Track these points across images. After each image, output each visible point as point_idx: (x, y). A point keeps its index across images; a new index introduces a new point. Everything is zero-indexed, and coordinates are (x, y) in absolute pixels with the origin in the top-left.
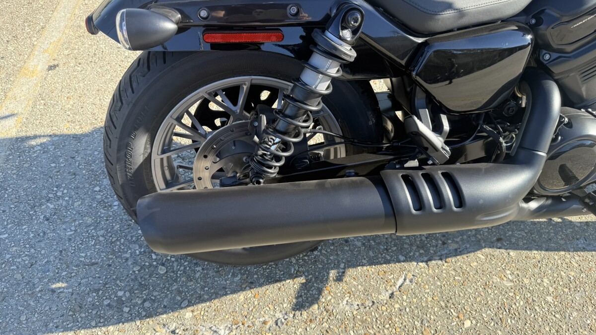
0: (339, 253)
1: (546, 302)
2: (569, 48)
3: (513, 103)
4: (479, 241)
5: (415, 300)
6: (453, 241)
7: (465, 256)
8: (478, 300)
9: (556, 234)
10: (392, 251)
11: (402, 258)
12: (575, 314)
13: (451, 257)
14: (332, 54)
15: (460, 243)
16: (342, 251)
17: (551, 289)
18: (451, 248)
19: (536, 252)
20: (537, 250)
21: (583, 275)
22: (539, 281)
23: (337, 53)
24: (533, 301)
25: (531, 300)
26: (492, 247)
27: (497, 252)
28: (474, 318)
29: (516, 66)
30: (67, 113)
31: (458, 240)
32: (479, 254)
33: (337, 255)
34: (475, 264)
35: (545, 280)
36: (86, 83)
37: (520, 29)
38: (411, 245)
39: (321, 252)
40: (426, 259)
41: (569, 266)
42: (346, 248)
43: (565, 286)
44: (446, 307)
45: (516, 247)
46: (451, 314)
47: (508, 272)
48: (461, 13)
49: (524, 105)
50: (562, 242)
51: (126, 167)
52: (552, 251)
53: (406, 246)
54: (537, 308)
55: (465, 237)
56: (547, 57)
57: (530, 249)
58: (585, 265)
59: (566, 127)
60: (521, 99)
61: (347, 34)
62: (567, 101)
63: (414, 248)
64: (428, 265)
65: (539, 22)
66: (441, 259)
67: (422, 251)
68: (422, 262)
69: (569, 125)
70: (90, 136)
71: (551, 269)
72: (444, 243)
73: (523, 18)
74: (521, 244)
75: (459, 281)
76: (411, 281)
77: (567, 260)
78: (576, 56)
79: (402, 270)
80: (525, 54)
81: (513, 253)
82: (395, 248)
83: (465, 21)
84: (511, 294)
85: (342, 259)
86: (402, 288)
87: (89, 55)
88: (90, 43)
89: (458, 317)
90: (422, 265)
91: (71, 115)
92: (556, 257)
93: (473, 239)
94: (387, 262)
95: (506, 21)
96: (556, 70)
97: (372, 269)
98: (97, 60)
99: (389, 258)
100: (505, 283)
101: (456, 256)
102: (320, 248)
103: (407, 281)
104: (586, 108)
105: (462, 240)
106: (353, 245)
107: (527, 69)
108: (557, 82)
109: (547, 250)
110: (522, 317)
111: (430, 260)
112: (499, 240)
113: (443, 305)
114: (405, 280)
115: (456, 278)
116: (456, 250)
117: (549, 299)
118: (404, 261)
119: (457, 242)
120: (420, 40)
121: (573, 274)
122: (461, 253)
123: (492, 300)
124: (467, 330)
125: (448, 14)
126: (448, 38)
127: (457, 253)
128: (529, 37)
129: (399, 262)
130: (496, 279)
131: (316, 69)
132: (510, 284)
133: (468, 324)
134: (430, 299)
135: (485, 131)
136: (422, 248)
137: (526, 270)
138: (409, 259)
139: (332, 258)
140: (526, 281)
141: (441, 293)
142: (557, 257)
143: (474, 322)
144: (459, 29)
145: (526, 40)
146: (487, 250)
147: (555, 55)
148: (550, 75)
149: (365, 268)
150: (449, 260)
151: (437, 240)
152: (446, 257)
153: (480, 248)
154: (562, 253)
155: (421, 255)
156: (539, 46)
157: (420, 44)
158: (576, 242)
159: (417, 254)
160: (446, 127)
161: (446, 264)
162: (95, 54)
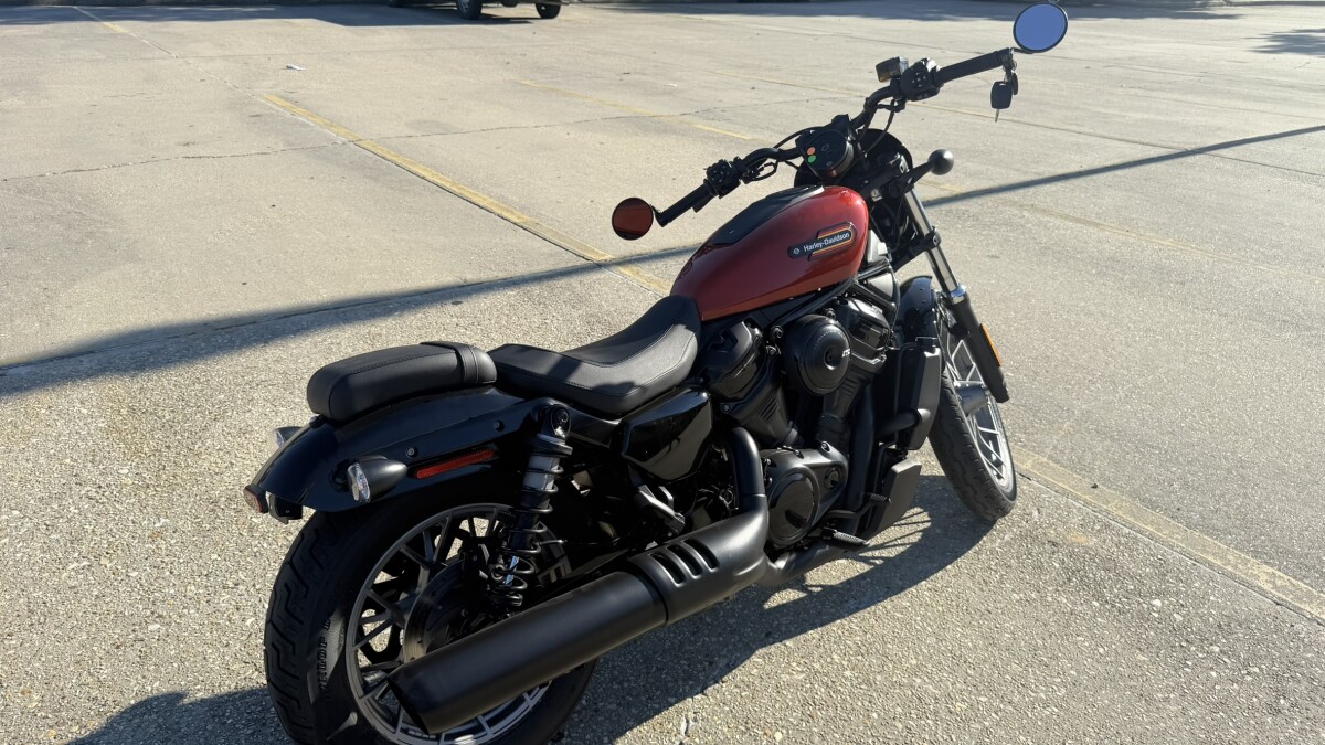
0: (594, 727)
1: (846, 679)
2: (741, 395)
3: (715, 461)
4: (748, 644)
5: (710, 738)
6: (720, 656)
7: (740, 667)
8: (777, 706)
9: (823, 605)
10: (658, 697)
11: (672, 700)
12: (879, 677)
13: (726, 674)
14: (551, 451)
15: (729, 655)
16: (596, 724)
17: (845, 663)
18: (721, 665)
19: (812, 632)
20: (812, 629)
21: (869, 636)
22: (829, 660)
23: (559, 450)
24: (833, 682)
25: (830, 683)
26: (764, 645)
27: (772, 649)
28: (783, 727)
29: (703, 425)
30: (39, 715)
31: (724, 653)
32: (754, 658)
33: (593, 731)
34: (756, 670)
35: (835, 656)
36: (43, 659)
37: (694, 390)
38: (676, 681)
39: (569, 736)
40: (699, 689)
41: (851, 633)
42: (600, 719)
43: (857, 654)
44: (748, 729)
45: (789, 636)
46: (756, 735)
47: (794, 664)
48: (644, 388)
49: (726, 459)
50: (833, 611)
51: (319, 673)
52: (827, 624)
53: (670, 685)
54: (840, 688)
55: (730, 647)
56: (727, 408)
57: (804, 631)
58: (865, 625)
59: (772, 469)
60: (721, 453)
61: (559, 431)
62: (763, 444)
63: (681, 683)
64: (705, 695)
65: (707, 380)
66: (717, 682)
67: (691, 683)
68: (697, 694)
69: (773, 465)
70: (109, 732)
71: (835, 643)
72: (711, 663)
73: (693, 379)
74: (793, 629)
75: (748, 697)
76: (695, 720)
77: (846, 627)
78: (751, 400)
79: (679, 713)
80: (708, 411)
81: (789, 643)
82: (659, 693)
83: (648, 395)
84: (809, 686)
85: (602, 733)
86: (689, 732)
87: (18, 616)
88: (8, 597)
89: (766, 734)
90: (699, 697)
91: (50, 716)
92: (835, 629)
93: (740, 645)
94: (658, 712)
95: (681, 386)
96: (739, 417)
97: (644, 728)
98: (42, 618)
99: (657, 707)
100: (796, 677)
101: (731, 671)
102: (566, 733)
103: (692, 723)
104: (781, 445)
105: (729, 651)
106: (607, 711)
107: (715, 423)
108: (745, 427)
109: (822, 625)
110: (830, 703)
111: (706, 688)
112: (768, 635)
113: (743, 728)
114: (688, 722)
115: (743, 694)
116: (728, 665)
117: (848, 673)
118: (677, 702)
119: (725, 656)
120: (616, 422)
121: (858, 638)
122: (735, 667)
123: (791, 701)
124: (781, 742)
125: (633, 392)
126: (638, 414)
127: (730, 667)
128: (705, 395)
129: (672, 705)
130: (785, 677)
131: (541, 471)
132: (801, 677)
133: (779, 736)
134: (726, 729)
135: (703, 494)
136: (690, 678)
137: (811, 654)
138: (681, 698)
139: (588, 737)
140: (817, 666)
141: (734, 717)
142: (835, 627)
143: (784, 731)
144: (644, 404)
145: (702, 398)
146: (761, 651)
147: (733, 404)
148: (737, 423)
149: (635, 730)
150: (725, 678)
151: (702, 663)
152: (722, 677)
153: (752, 652)
154: (838, 622)
155: (692, 687)
156: (716, 399)
157: (617, 427)
158: (846, 605)
159: (687, 687)
160: (670, 497)
161: (724, 685)
162: (30, 611)
